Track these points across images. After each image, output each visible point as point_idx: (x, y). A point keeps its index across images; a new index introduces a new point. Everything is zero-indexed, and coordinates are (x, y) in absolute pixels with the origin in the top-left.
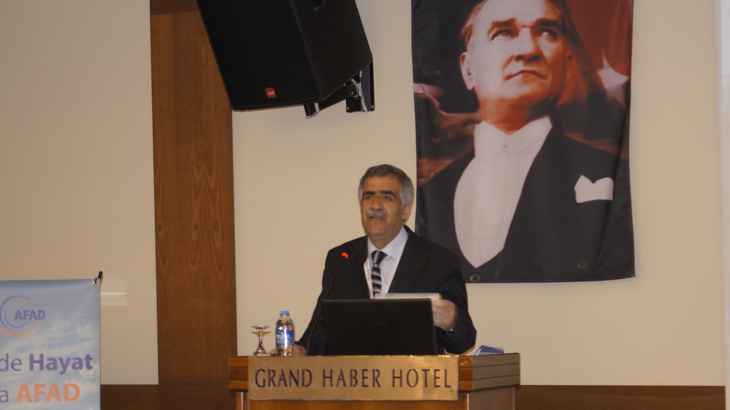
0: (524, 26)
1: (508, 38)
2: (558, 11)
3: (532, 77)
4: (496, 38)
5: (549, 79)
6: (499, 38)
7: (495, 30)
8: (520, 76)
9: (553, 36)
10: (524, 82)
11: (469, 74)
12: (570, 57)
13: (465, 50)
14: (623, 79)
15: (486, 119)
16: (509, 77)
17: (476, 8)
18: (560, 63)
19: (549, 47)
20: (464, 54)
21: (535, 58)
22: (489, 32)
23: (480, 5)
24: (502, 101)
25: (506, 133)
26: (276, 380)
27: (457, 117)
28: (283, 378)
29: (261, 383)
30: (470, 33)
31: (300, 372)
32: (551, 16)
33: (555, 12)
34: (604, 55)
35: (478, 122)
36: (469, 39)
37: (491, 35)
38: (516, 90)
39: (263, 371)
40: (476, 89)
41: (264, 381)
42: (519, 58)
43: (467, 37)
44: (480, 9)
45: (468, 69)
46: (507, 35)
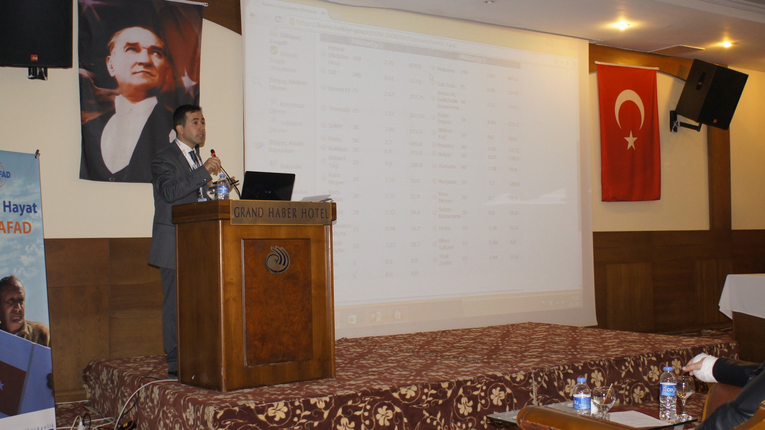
0: (144, 48)
1: (135, 52)
2: (162, 43)
3: (148, 75)
4: (128, 51)
5: (157, 77)
6: (130, 51)
7: (128, 47)
8: (141, 74)
9: (160, 56)
10: (144, 77)
11: (112, 68)
12: (168, 68)
13: (110, 55)
14: (194, 83)
15: (122, 94)
16: (134, 73)
17: (117, 33)
18: (163, 70)
19: (157, 61)
20: (109, 57)
21: (149, 65)
22: (125, 47)
23: (119, 32)
24: (130, 85)
25: (132, 103)
26: (245, 213)
27: (104, 91)
28: (248, 212)
29: (237, 215)
30: (112, 46)
31: (258, 210)
32: (158, 45)
33: (161, 43)
34: (185, 70)
35: (118, 95)
36: (112, 49)
37: (126, 49)
38: (139, 80)
39: (239, 208)
40: (117, 77)
41: (239, 213)
42: (140, 64)
43: (111, 48)
44: (119, 34)
45: (111, 65)
46: (134, 51)
